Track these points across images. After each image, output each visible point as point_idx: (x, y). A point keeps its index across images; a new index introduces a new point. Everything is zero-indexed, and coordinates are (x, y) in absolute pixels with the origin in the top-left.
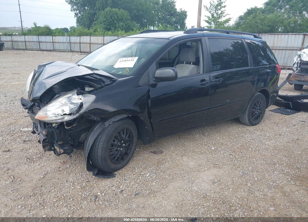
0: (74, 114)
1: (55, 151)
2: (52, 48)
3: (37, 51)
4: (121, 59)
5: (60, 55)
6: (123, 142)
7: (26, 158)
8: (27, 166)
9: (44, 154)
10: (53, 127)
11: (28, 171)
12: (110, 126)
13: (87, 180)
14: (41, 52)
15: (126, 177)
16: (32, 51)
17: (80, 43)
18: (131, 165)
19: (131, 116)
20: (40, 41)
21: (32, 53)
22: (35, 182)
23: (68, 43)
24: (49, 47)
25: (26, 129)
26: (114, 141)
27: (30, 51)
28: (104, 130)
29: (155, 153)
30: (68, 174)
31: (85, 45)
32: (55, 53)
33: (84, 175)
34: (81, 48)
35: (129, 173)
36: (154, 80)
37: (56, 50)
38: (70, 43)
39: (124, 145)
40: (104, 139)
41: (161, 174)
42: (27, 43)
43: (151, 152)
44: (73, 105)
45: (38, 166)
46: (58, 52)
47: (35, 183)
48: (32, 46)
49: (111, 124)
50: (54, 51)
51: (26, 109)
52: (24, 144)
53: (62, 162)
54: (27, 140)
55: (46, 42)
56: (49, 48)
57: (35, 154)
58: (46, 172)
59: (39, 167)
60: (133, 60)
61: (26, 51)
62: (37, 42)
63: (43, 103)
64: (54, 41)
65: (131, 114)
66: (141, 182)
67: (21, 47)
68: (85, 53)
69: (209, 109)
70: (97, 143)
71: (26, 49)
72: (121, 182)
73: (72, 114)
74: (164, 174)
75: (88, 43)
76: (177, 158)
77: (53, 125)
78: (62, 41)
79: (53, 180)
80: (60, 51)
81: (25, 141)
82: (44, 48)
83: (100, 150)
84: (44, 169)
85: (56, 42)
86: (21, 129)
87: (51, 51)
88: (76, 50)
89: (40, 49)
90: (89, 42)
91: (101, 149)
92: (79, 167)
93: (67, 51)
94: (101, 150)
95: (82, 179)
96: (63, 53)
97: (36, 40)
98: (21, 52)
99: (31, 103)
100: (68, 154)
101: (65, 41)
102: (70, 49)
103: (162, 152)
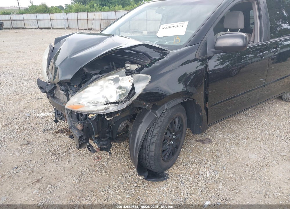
0: (123, 103)
1: (90, 146)
2: (50, 26)
3: (36, 29)
4: (165, 26)
5: (60, 32)
6: (174, 133)
7: (51, 154)
8: (54, 166)
9: (71, 148)
10: (89, 119)
11: (58, 173)
12: (162, 115)
13: (135, 185)
14: (40, 30)
15: (181, 178)
16: (31, 30)
17: (78, 20)
18: (181, 160)
19: (186, 100)
20: (38, 19)
21: (31, 31)
22: (70, 188)
23: (65, 20)
24: (47, 24)
25: (43, 115)
26: (166, 134)
27: (29, 30)
28: (155, 120)
29: (201, 141)
30: (108, 176)
31: (82, 21)
32: (54, 30)
33: (128, 176)
34: (79, 24)
35: (183, 171)
36: (213, 51)
37: (55, 28)
38: (68, 20)
39: (175, 137)
40: (157, 132)
41: (224, 172)
42: (26, 22)
43: (197, 141)
44: (121, 90)
45: (68, 164)
46: (56, 29)
47: (70, 190)
48: (30, 25)
49: (164, 112)
50: (52, 29)
51: (44, 93)
52: (44, 134)
53: (96, 158)
54: (47, 128)
55: (44, 20)
56: (47, 26)
57: (61, 147)
58: (80, 173)
59: (69, 166)
60: (182, 25)
61: (25, 30)
62: (35, 20)
63: (72, 87)
64: (51, 19)
65: (186, 98)
66: (204, 186)
67: (19, 26)
68: (83, 29)
69: (264, 86)
70: (149, 139)
71: (25, 27)
72: (179, 186)
73: (120, 102)
74: (227, 172)
75: (86, 20)
76: (232, 148)
77: (90, 116)
78: (59, 18)
79: (92, 186)
80: (58, 29)
81: (45, 130)
82: (42, 26)
83: (152, 148)
84: (76, 169)
85: (53, 20)
86: (38, 115)
87: (49, 29)
88: (74, 27)
89: (39, 27)
90: (87, 18)
91: (154, 146)
92: (119, 165)
93: (65, 28)
94: (154, 148)
95: (128, 183)
96: (61, 30)
97: (34, 18)
98: (21, 30)
99: (52, 86)
100: (107, 150)
101: (62, 18)
102: (68, 27)
103: (210, 141)
